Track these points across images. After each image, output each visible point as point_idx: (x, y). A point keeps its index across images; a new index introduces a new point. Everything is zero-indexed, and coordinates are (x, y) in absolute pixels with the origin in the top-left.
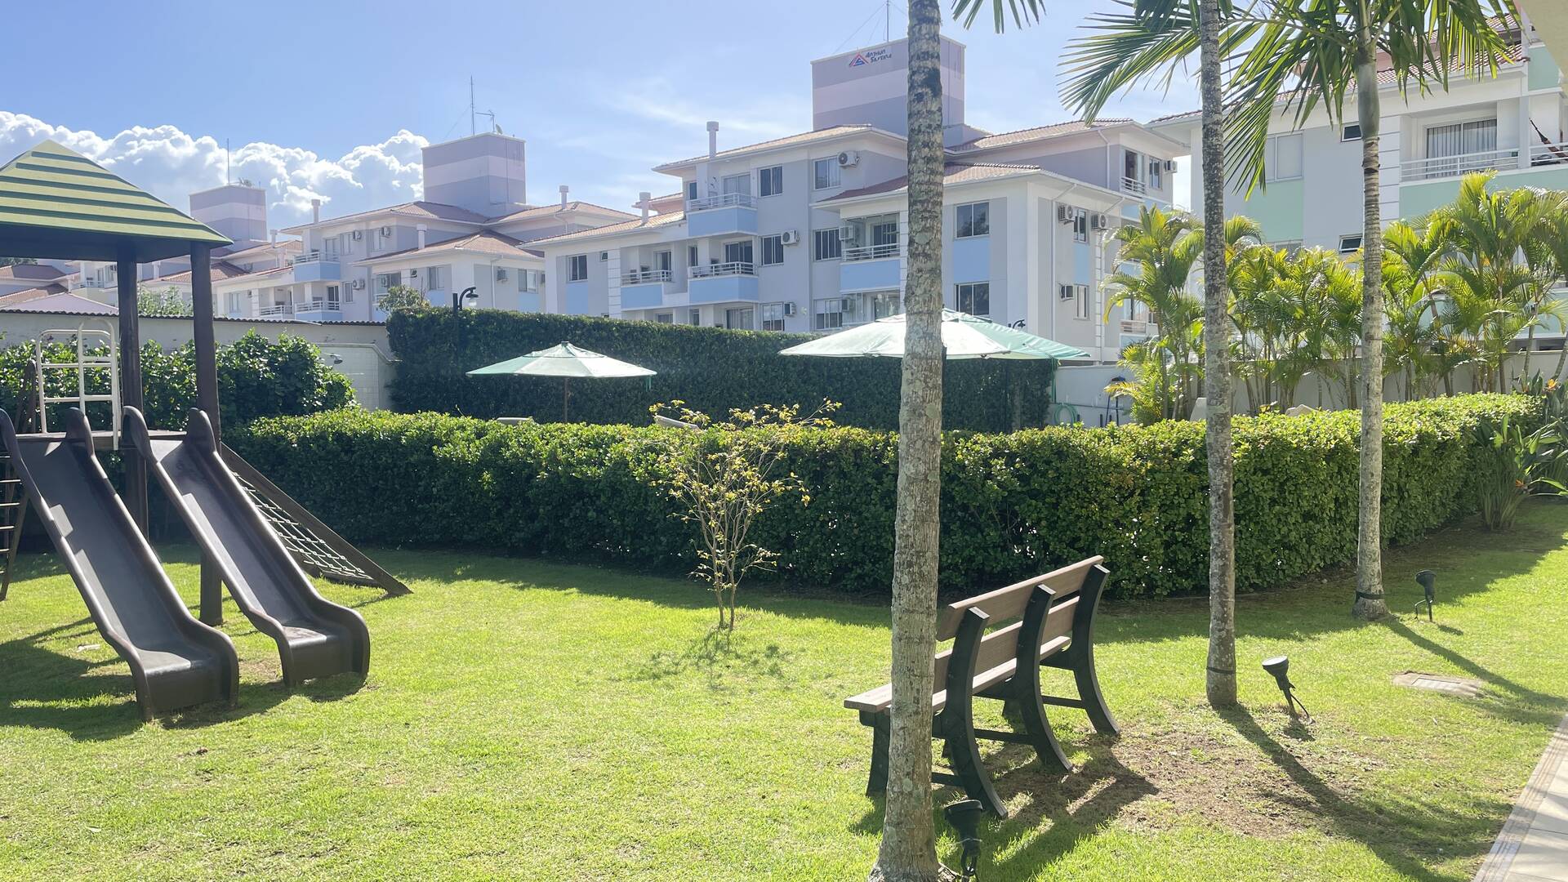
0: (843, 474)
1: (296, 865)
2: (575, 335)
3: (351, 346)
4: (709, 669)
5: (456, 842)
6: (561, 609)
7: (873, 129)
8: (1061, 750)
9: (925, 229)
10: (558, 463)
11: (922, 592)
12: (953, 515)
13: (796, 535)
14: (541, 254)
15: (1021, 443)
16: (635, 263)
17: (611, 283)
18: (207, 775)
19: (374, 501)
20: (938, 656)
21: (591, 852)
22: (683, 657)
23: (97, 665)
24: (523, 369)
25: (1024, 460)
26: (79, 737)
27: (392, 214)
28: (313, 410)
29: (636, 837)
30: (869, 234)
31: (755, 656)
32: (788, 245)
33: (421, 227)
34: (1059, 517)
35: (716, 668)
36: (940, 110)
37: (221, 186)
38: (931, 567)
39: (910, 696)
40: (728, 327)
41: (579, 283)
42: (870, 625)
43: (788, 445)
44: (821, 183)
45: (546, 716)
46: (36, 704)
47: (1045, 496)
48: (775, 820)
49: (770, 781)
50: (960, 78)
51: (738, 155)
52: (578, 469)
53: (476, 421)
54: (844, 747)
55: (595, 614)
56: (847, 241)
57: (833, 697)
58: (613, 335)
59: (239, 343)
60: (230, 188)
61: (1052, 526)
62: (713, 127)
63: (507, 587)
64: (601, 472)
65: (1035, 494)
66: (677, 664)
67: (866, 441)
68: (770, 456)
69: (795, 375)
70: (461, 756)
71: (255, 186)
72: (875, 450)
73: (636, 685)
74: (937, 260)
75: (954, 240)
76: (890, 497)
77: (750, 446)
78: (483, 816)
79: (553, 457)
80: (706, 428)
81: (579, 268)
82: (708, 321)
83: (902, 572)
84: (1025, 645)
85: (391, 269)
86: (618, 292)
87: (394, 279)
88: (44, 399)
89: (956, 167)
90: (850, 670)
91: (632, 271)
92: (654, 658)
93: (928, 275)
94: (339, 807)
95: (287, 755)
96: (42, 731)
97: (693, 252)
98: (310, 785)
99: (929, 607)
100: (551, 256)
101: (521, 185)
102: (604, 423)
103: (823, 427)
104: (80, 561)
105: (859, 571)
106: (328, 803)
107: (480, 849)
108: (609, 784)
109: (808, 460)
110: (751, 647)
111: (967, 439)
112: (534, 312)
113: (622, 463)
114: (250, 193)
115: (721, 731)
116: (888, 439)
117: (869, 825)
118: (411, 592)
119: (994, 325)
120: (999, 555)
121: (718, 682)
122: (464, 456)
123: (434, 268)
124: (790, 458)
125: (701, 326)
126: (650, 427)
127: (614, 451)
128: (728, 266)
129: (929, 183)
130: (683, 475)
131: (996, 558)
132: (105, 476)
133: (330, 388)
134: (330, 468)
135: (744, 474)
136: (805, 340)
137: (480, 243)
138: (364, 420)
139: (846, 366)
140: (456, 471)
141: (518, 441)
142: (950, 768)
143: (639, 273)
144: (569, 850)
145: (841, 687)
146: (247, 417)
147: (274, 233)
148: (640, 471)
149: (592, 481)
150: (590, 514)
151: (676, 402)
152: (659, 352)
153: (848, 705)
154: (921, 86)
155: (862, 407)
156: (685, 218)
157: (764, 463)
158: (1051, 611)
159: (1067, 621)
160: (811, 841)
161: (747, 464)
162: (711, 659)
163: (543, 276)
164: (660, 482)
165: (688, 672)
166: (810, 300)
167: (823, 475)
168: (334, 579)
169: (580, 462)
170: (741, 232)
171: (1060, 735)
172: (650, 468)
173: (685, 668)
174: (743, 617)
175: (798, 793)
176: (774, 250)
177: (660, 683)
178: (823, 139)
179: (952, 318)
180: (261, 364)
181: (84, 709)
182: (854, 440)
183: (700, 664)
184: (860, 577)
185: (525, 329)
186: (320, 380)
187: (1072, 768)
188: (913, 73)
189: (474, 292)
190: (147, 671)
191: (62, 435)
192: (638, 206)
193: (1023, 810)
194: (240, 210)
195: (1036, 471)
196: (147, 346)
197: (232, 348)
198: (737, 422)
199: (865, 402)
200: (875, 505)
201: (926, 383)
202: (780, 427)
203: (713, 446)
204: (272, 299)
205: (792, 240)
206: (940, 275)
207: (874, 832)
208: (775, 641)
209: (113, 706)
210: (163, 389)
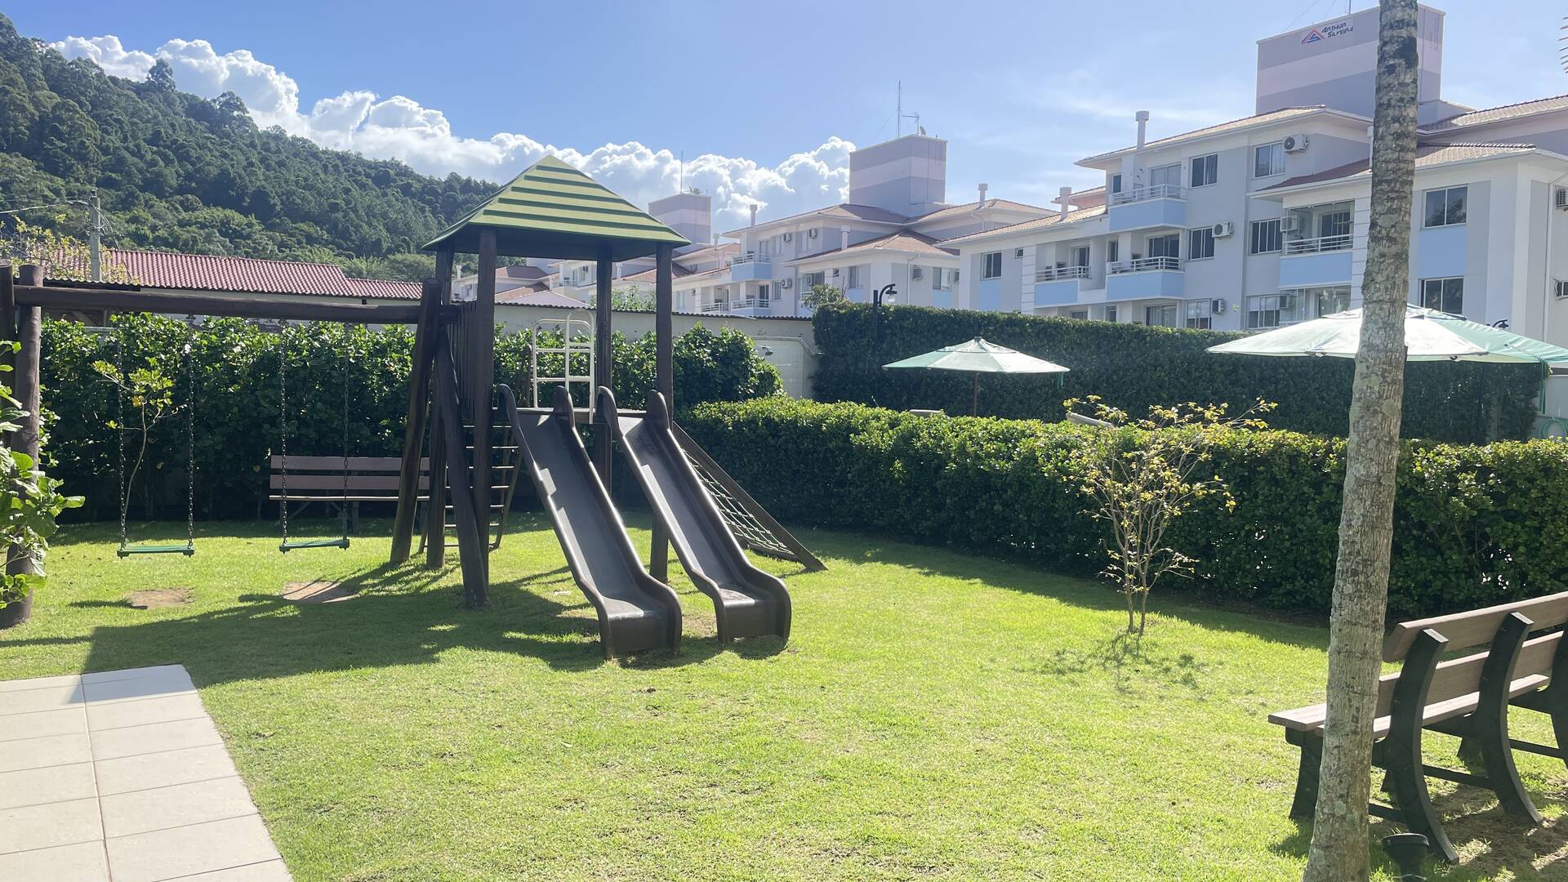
0: (1275, 481)
1: (728, 798)
2: (988, 331)
3: (781, 340)
4: (1116, 671)
5: (867, 800)
6: (965, 598)
7: (1327, 110)
8: (1529, 799)
9: (1390, 211)
10: (967, 455)
11: (1368, 603)
12: (1406, 533)
13: (1217, 544)
14: (956, 252)
15: (1497, 457)
16: (1051, 260)
17: (1025, 280)
18: (656, 711)
19: (795, 482)
20: (1382, 678)
21: (994, 829)
22: (1089, 656)
23: (569, 608)
24: (936, 363)
25: (1499, 476)
26: (556, 666)
27: (820, 216)
28: (746, 397)
29: (1039, 822)
30: (1316, 223)
31: (1166, 664)
32: (1220, 238)
33: (845, 228)
34: (1542, 543)
35: (1124, 671)
36: (1415, 81)
37: (672, 195)
38: (1382, 578)
39: (1347, 715)
40: (1148, 324)
41: (993, 282)
42: (1299, 645)
43: (1210, 447)
44: (1262, 171)
45: (950, 695)
46: (523, 636)
47: (1525, 517)
48: (1186, 828)
49: (1181, 789)
50: (1436, 49)
51: (1169, 144)
52: (986, 462)
53: (890, 411)
54: (1266, 766)
55: (999, 605)
56: (1289, 233)
57: (1254, 714)
58: (1026, 331)
59: (688, 335)
60: (682, 196)
61: (1532, 552)
62: (1142, 117)
63: (913, 572)
64: (1009, 466)
65: (1513, 516)
66: (1082, 663)
67: (1304, 447)
68: (1192, 457)
69: (1222, 376)
70: (872, 723)
71: (703, 194)
72: (1314, 457)
73: (1040, 678)
74: (1403, 244)
75: (1421, 229)
76: (1329, 509)
77: (1170, 446)
78: (891, 780)
79: (962, 449)
80: (1123, 425)
81: (993, 265)
82: (1125, 318)
83: (1345, 581)
84: (1492, 679)
85: (815, 269)
86: (1032, 288)
87: (818, 278)
88: (536, 380)
89: (1427, 148)
90: (1275, 689)
91: (1047, 268)
92: (1058, 654)
93: (1392, 261)
94: (764, 754)
95: (720, 702)
96: (527, 659)
97: (1114, 246)
98: (739, 730)
99: (1375, 621)
100: (967, 253)
101: (941, 184)
102: (1013, 419)
103: (1254, 429)
104: (561, 517)
105: (1289, 587)
106: (755, 747)
107: (888, 809)
108: (1012, 768)
109: (1235, 464)
110: (1163, 654)
111: (1428, 449)
112: (949, 308)
113: (1031, 458)
114: (698, 201)
115: (1129, 733)
116: (1330, 445)
117: (1292, 847)
118: (825, 569)
119: (1469, 322)
120: (1462, 583)
121: (1126, 684)
122: (877, 445)
123: (855, 267)
124: (1214, 460)
125: (1118, 322)
126: (1062, 423)
127: (1023, 446)
128: (1150, 261)
129: (1398, 160)
130: (1096, 472)
131: (1458, 585)
132: (582, 446)
133: (761, 377)
134: (759, 450)
135: (1162, 474)
136: (1235, 337)
137: (900, 243)
138: (790, 407)
139: (1283, 367)
140: (870, 458)
141: (929, 433)
142: (1390, 803)
143: (1054, 270)
144: (973, 824)
145: (1263, 704)
146: (691, 402)
147: (717, 237)
148: (1050, 467)
149: (1000, 475)
150: (996, 508)
151: (1092, 397)
152: (1072, 349)
153: (1273, 720)
154: (1393, 57)
155: (1298, 412)
156: (1106, 212)
157: (1184, 465)
158: (1526, 644)
159: (1547, 657)
160: (1226, 854)
161: (1166, 464)
162: (1119, 661)
163: (957, 274)
164: (1072, 477)
165: (1093, 672)
166: (1243, 296)
167: (1251, 480)
168: (760, 552)
169: (989, 455)
170: (1167, 225)
171: (1531, 785)
172: (1059, 464)
173: (1090, 668)
174: (1154, 623)
175: (1212, 805)
176: (1204, 243)
177: (1064, 678)
178: (1267, 123)
179: (1416, 315)
180: (705, 354)
181: (559, 644)
182: (1289, 445)
183: (1107, 665)
184: (1289, 593)
185: (939, 325)
186: (753, 370)
187: (1541, 822)
188: (1385, 44)
189: (894, 289)
190: (610, 616)
191: (551, 410)
192: (1057, 201)
193: (1478, 858)
194: (689, 216)
195: (1516, 489)
196: (615, 336)
197: (682, 339)
198: (1158, 420)
199: (1303, 407)
200: (1311, 517)
201: (1384, 377)
202: (1204, 427)
203: (1129, 445)
204: (712, 298)
205: (1225, 232)
206: (1407, 259)
207: (1298, 855)
208: (1190, 651)
209: (581, 644)
210: (624, 373)
